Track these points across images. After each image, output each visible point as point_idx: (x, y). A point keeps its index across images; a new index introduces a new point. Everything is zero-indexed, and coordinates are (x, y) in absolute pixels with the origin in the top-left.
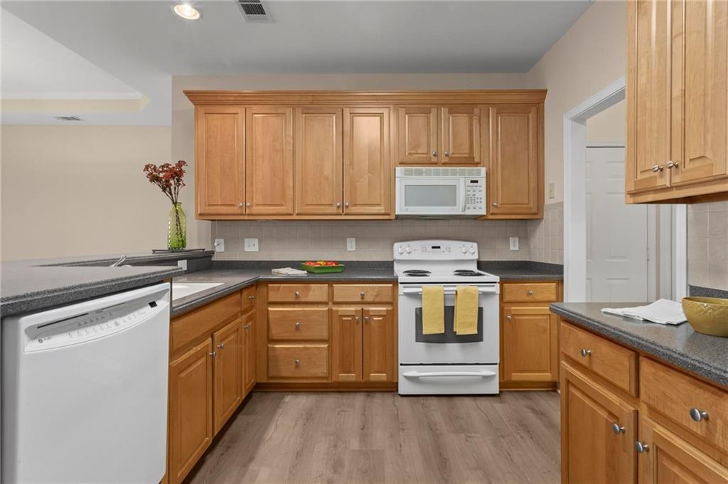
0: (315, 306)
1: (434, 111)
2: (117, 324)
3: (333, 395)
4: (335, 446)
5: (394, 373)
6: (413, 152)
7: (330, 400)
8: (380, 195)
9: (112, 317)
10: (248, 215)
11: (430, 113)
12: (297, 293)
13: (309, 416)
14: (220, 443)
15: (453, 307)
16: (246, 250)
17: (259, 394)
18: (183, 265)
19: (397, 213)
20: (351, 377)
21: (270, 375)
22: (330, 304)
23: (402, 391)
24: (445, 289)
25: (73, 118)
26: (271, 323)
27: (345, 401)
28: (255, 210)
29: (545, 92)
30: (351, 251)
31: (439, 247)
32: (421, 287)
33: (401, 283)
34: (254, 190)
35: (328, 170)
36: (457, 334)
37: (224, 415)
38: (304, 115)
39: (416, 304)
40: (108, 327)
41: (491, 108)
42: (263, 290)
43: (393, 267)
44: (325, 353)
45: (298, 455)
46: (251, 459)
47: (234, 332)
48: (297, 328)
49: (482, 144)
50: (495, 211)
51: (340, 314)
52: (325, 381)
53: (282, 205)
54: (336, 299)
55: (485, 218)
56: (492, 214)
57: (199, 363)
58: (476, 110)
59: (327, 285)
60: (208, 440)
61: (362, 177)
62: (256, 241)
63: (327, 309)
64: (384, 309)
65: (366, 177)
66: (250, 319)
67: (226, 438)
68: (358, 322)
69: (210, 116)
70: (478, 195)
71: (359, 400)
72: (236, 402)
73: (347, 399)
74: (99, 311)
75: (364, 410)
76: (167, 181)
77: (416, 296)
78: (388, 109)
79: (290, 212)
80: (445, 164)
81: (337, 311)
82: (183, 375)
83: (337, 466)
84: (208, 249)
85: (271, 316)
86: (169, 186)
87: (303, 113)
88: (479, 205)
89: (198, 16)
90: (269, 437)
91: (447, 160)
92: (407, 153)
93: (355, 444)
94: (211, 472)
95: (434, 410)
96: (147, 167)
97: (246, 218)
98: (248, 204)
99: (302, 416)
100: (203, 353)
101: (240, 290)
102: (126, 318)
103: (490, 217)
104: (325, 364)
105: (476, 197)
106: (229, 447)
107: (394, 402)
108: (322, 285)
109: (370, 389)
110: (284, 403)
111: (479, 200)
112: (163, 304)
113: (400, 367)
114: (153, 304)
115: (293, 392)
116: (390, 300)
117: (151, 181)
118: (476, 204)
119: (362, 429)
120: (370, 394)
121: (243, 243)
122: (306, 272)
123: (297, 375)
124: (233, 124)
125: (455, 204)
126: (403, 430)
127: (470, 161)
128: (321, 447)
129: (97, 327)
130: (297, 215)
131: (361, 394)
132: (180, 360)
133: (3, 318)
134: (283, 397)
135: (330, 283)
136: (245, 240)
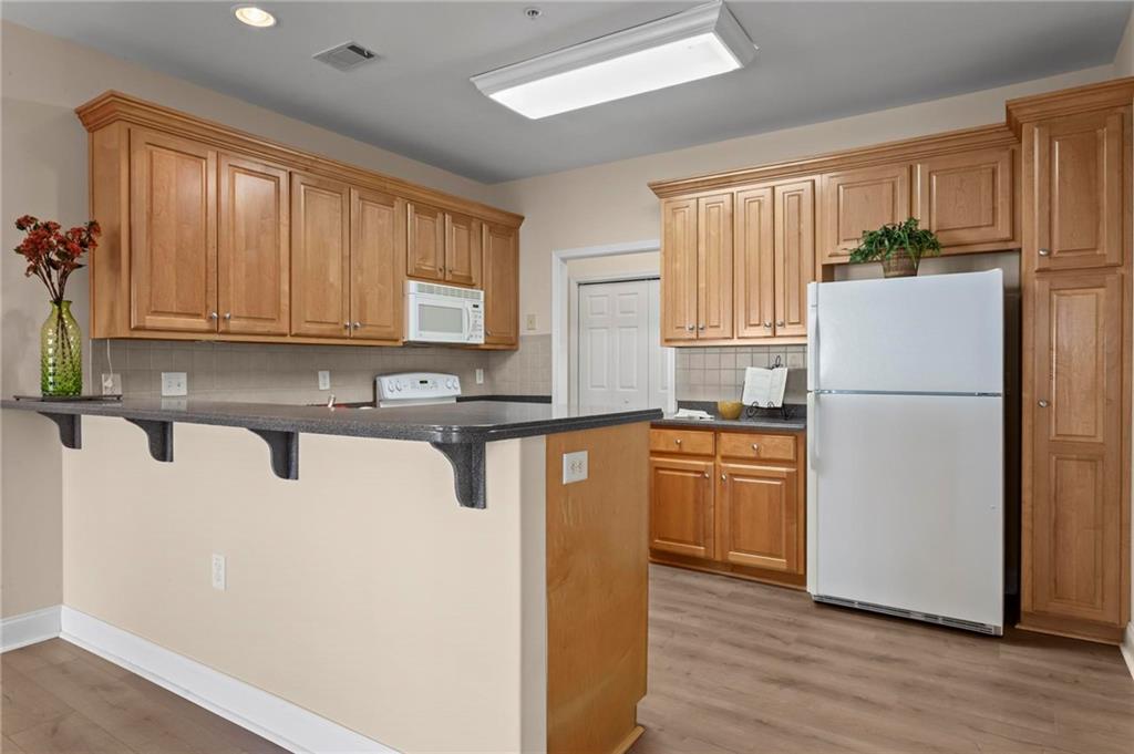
6: (421, 262)
8: (391, 314)
10: (221, 333)
11: (436, 217)
16: (164, 394)
28: (234, 325)
29: (522, 218)
30: (325, 390)
35: (333, 274)
41: (483, 225)
50: (488, 339)
53: (272, 320)
61: (372, 289)
62: (183, 377)
65: (376, 289)
69: (157, 152)
70: (478, 321)
80: (450, 282)
87: (302, 184)
88: (478, 333)
89: (271, 23)
92: (416, 264)
98: (227, 315)
103: (486, 347)
105: (477, 324)
111: (480, 328)
125: (460, 331)
127: (469, 282)
136: (163, 374)
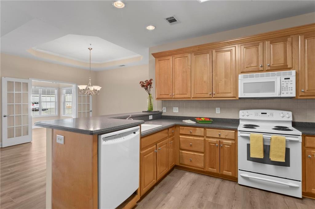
0: (198, 137)
1: (261, 44)
2: (124, 138)
3: (206, 177)
4: (202, 197)
5: (236, 173)
6: (248, 66)
7: (204, 178)
8: (231, 88)
9: (123, 136)
10: (174, 98)
11: (259, 45)
12: (191, 131)
13: (194, 183)
14: (160, 183)
15: (270, 146)
16: (174, 112)
17: (176, 169)
18: (151, 117)
19: (239, 97)
20: (215, 170)
21: (180, 163)
22: (205, 137)
23: (240, 182)
24: (264, 136)
25: (123, 66)
26: (181, 142)
27: (210, 180)
28: (176, 96)
30: (218, 114)
31: (266, 113)
32: (250, 133)
33: (239, 131)
34: (176, 89)
35: (205, 79)
36: (271, 160)
37: (161, 174)
38: (195, 56)
39: (247, 142)
40: (122, 139)
41: (300, 36)
42: (177, 128)
43: (239, 122)
44: (203, 158)
45: (186, 196)
46: (169, 192)
47: (165, 144)
48: (191, 146)
49: (293, 57)
50: (303, 94)
51: (209, 142)
52: (203, 170)
53: (186, 94)
54: (207, 135)
55: (296, 98)
56: (301, 96)
57: (151, 153)
58: (289, 39)
59: (203, 129)
60: (155, 181)
61: (221, 81)
62: (177, 108)
63: (203, 139)
64: (230, 142)
65: (224, 80)
66: (173, 139)
67: (162, 182)
68: (217, 146)
69: (160, 62)
70: (289, 86)
71: (218, 181)
72: (166, 170)
73: (212, 180)
74: (119, 134)
75: (219, 187)
76: (147, 87)
77: (248, 138)
78: (234, 47)
79: (190, 97)
80: (268, 71)
81: (208, 141)
82: (145, 157)
83: (201, 205)
84: (160, 111)
85: (181, 139)
86: (147, 88)
87: (195, 55)
88: (291, 91)
89: (154, 28)
90: (176, 186)
91: (269, 68)
92: (245, 67)
93: (210, 199)
94: (155, 193)
95: (256, 196)
96: (141, 82)
97: (173, 99)
98: (173, 94)
99: (191, 181)
100: (153, 150)
101: (168, 128)
102: (126, 137)
103: (299, 98)
104: (203, 162)
105: (288, 87)
106: (162, 186)
107: (235, 186)
108: (201, 129)
109: (224, 178)
110: (185, 175)
111: (290, 89)
112: (138, 133)
113: (239, 171)
114: (134, 133)
115: (189, 171)
116: (233, 138)
117: (142, 87)
118: (289, 91)
119: (216, 194)
120: (224, 180)
121: (173, 109)
122: (195, 122)
123: (191, 165)
124: (168, 63)
125: (274, 92)
126: (235, 200)
127: (285, 67)
128: (196, 196)
129: (119, 139)
130: (193, 98)
131: (219, 179)
132: (144, 151)
133: (98, 135)
134: (185, 173)
135: (205, 128)
136: (174, 108)
